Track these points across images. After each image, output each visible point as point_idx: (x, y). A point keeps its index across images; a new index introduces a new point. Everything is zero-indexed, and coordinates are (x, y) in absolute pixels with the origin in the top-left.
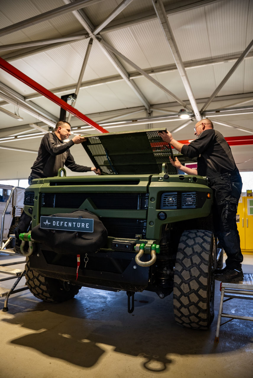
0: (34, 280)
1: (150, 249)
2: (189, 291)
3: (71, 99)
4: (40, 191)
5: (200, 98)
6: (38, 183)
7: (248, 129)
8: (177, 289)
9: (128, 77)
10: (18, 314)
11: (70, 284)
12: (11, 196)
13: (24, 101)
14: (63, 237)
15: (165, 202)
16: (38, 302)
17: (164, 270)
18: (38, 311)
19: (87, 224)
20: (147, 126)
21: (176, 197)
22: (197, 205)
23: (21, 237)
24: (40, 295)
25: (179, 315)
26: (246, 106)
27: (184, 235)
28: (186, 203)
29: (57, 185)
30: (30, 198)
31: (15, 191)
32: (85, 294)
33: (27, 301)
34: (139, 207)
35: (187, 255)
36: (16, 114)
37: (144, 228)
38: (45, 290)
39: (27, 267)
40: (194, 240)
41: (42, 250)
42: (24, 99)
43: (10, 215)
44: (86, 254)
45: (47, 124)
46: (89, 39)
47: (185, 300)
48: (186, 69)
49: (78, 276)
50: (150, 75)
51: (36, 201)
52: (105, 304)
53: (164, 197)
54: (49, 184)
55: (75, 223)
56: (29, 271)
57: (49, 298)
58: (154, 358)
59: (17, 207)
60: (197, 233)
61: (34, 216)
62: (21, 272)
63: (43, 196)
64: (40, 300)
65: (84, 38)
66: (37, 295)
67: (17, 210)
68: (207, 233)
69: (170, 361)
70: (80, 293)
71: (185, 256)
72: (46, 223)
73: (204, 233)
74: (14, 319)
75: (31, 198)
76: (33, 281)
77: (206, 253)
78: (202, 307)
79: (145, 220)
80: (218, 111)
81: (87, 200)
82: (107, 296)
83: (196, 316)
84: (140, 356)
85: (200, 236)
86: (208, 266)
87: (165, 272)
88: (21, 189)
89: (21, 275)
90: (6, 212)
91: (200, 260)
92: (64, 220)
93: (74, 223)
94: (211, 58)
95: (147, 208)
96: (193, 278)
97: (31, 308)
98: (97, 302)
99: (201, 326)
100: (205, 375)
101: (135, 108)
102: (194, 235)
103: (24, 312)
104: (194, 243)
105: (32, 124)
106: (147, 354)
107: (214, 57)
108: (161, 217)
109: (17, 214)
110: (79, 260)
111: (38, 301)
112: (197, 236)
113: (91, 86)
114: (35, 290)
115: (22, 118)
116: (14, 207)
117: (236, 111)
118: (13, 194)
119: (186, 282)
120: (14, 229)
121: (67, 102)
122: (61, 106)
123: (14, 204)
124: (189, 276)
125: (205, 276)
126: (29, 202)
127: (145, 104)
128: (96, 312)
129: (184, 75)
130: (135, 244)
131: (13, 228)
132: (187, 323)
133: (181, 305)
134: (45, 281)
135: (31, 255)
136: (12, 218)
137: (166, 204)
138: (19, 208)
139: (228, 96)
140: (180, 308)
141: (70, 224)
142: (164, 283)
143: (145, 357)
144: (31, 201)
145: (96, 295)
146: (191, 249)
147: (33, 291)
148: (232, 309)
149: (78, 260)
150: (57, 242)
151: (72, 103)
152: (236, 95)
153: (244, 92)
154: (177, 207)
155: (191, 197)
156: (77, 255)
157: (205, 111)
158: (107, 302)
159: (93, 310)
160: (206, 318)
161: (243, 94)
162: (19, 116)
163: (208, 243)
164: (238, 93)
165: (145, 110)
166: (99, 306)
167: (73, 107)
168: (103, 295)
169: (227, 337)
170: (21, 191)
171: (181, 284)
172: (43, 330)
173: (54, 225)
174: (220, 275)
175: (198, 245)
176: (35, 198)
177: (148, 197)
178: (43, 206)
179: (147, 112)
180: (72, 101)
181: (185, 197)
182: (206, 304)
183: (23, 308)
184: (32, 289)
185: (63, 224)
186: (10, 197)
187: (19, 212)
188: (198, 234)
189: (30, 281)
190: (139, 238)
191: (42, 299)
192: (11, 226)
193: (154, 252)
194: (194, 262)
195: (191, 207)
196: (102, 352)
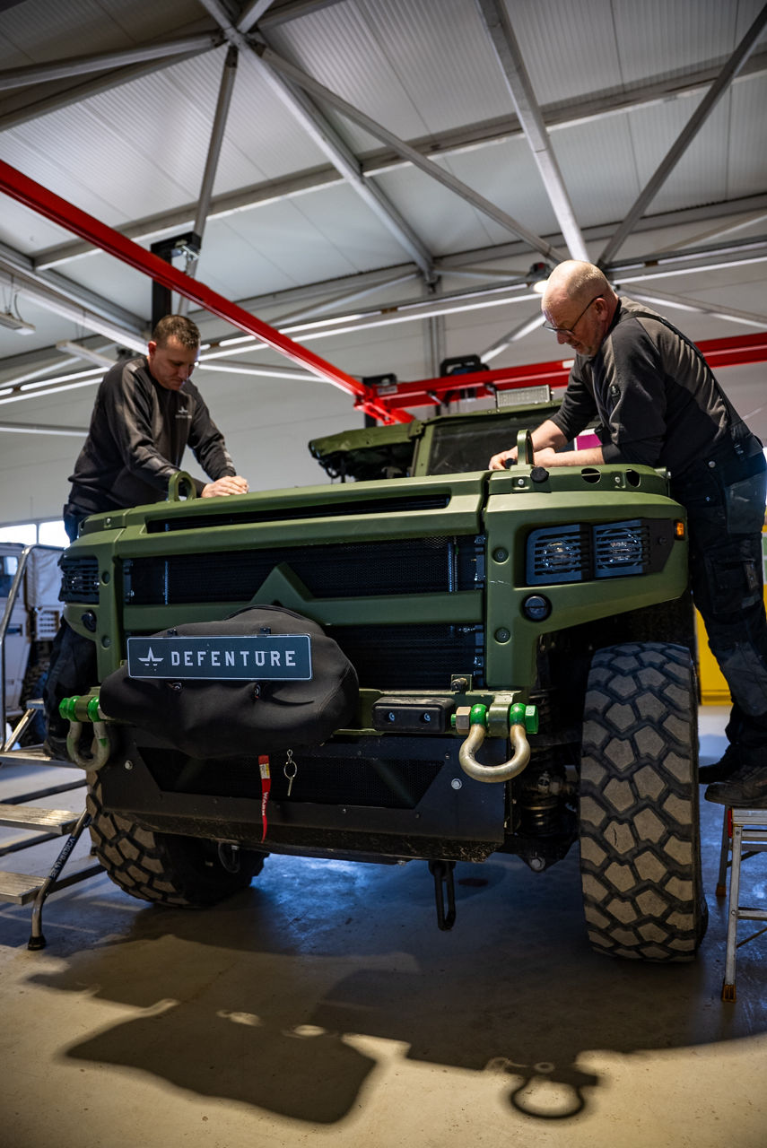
0: (119, 844)
1: (505, 720)
2: (632, 845)
3: (183, 251)
4: (114, 553)
5: (593, 224)
6: (105, 527)
7: (747, 313)
8: (594, 843)
9: (358, 170)
10: (78, 955)
11: (240, 849)
12: (19, 577)
13: (33, 271)
14: (211, 703)
15: (540, 559)
16: (138, 909)
17: (542, 780)
18: (141, 941)
19: (287, 653)
20: (427, 325)
21: (576, 541)
22: (646, 563)
23: (65, 709)
24: (144, 889)
25: (604, 923)
26: (741, 240)
27: (600, 664)
28: (608, 559)
29: (171, 529)
30: (84, 577)
31: (30, 559)
32: (282, 871)
33: (105, 910)
34: (453, 584)
35: (617, 731)
36: (10, 314)
37: (477, 651)
38: (157, 872)
39: (92, 803)
40: (635, 678)
41: (139, 749)
42: (30, 267)
43: (21, 635)
44: (290, 753)
45: (112, 342)
46: (223, 51)
47: (621, 878)
48: (549, 129)
49: (268, 826)
50: (432, 158)
51: (106, 588)
52: (352, 898)
53: (538, 542)
54: (144, 526)
55: (248, 653)
56: (102, 816)
57: (173, 895)
58: (540, 1074)
59: (40, 609)
60: (642, 655)
61: (104, 638)
62: (76, 818)
63: (128, 570)
64: (143, 901)
65: (209, 45)
66: (133, 888)
67: (41, 619)
68: (673, 652)
69: (593, 1080)
70: (266, 870)
71: (613, 732)
72: (148, 660)
73: (662, 652)
74: (67, 973)
75: (87, 577)
76: (118, 848)
77: (678, 718)
78: (677, 896)
79: (478, 624)
80: (651, 262)
81: (276, 570)
82: (354, 873)
83: (660, 922)
84: (493, 1067)
85: (652, 665)
86: (689, 761)
87: (546, 787)
88: (50, 552)
89: (76, 830)
90: (10, 627)
91: (662, 741)
92: (209, 646)
93: (245, 654)
94: (621, 90)
95: (482, 586)
96: (644, 802)
97: (119, 933)
98: (326, 895)
99: (675, 952)
100: (717, 1118)
101: (385, 272)
102: (631, 663)
103: (98, 946)
104: (636, 687)
105: (64, 342)
106: (514, 1061)
107: (631, 84)
108: (532, 610)
109: (42, 631)
110: (265, 774)
111: (137, 905)
112: (642, 665)
113: (243, 209)
114: (125, 874)
115: (31, 326)
116: (30, 609)
117: (711, 257)
118: (25, 568)
119: (623, 817)
120: (36, 679)
121: (170, 262)
122: (154, 275)
123: (29, 600)
124: (632, 796)
125: (682, 793)
126: (81, 593)
127: (416, 257)
128: (326, 927)
129: (543, 148)
130: (453, 709)
131: (35, 676)
132: (629, 948)
133: (610, 893)
134: (156, 844)
135: (103, 768)
136: (28, 646)
137: (543, 566)
138: (45, 612)
139: (677, 211)
140: (607, 901)
141: (230, 659)
142: (541, 823)
143: (510, 1071)
144: (87, 588)
145: (318, 871)
146: (628, 708)
147: (119, 878)
148: (754, 884)
149: (262, 772)
150: (191, 722)
151: (188, 263)
152: (702, 206)
153: (729, 198)
154: (583, 574)
155: (626, 537)
156: (260, 758)
157: (612, 265)
158: (358, 894)
159: (318, 922)
160: (691, 927)
161: (725, 202)
162: (21, 321)
163: (683, 684)
164: (710, 202)
165: (418, 277)
166: (333, 909)
167: (191, 277)
168: (342, 871)
169: (759, 983)
170: (50, 558)
171: (604, 827)
172: (166, 1005)
173: (174, 664)
174: (724, 786)
175: (650, 694)
176: (100, 578)
177: (484, 546)
178: (128, 604)
179: (425, 280)
180: (187, 257)
181: (605, 539)
182: (691, 883)
183: (91, 934)
184: (117, 872)
185: (207, 657)
186: (17, 580)
187: (49, 625)
188: (646, 657)
189: (107, 846)
190: (464, 688)
191: (150, 900)
192: (28, 670)
193: (520, 730)
194: (643, 750)
195: (628, 570)
196: (367, 1066)
